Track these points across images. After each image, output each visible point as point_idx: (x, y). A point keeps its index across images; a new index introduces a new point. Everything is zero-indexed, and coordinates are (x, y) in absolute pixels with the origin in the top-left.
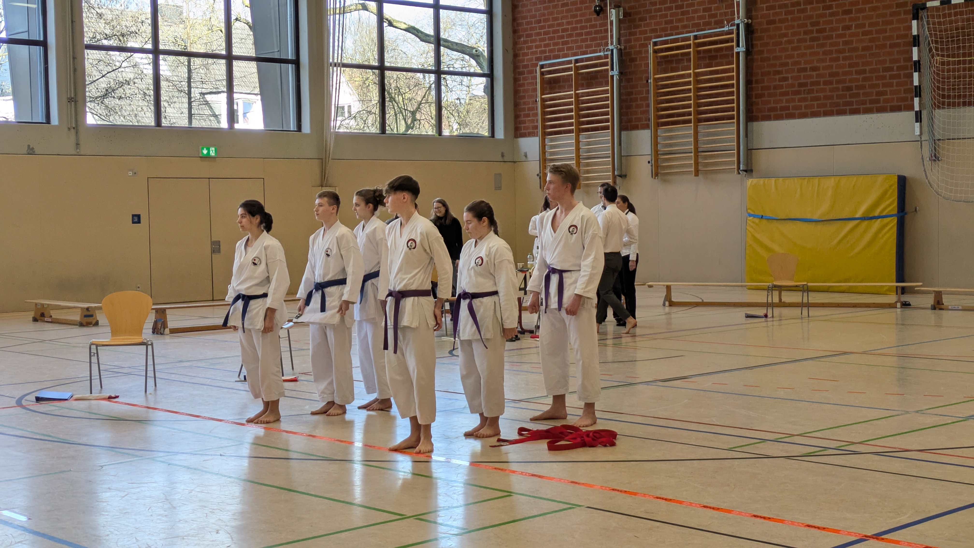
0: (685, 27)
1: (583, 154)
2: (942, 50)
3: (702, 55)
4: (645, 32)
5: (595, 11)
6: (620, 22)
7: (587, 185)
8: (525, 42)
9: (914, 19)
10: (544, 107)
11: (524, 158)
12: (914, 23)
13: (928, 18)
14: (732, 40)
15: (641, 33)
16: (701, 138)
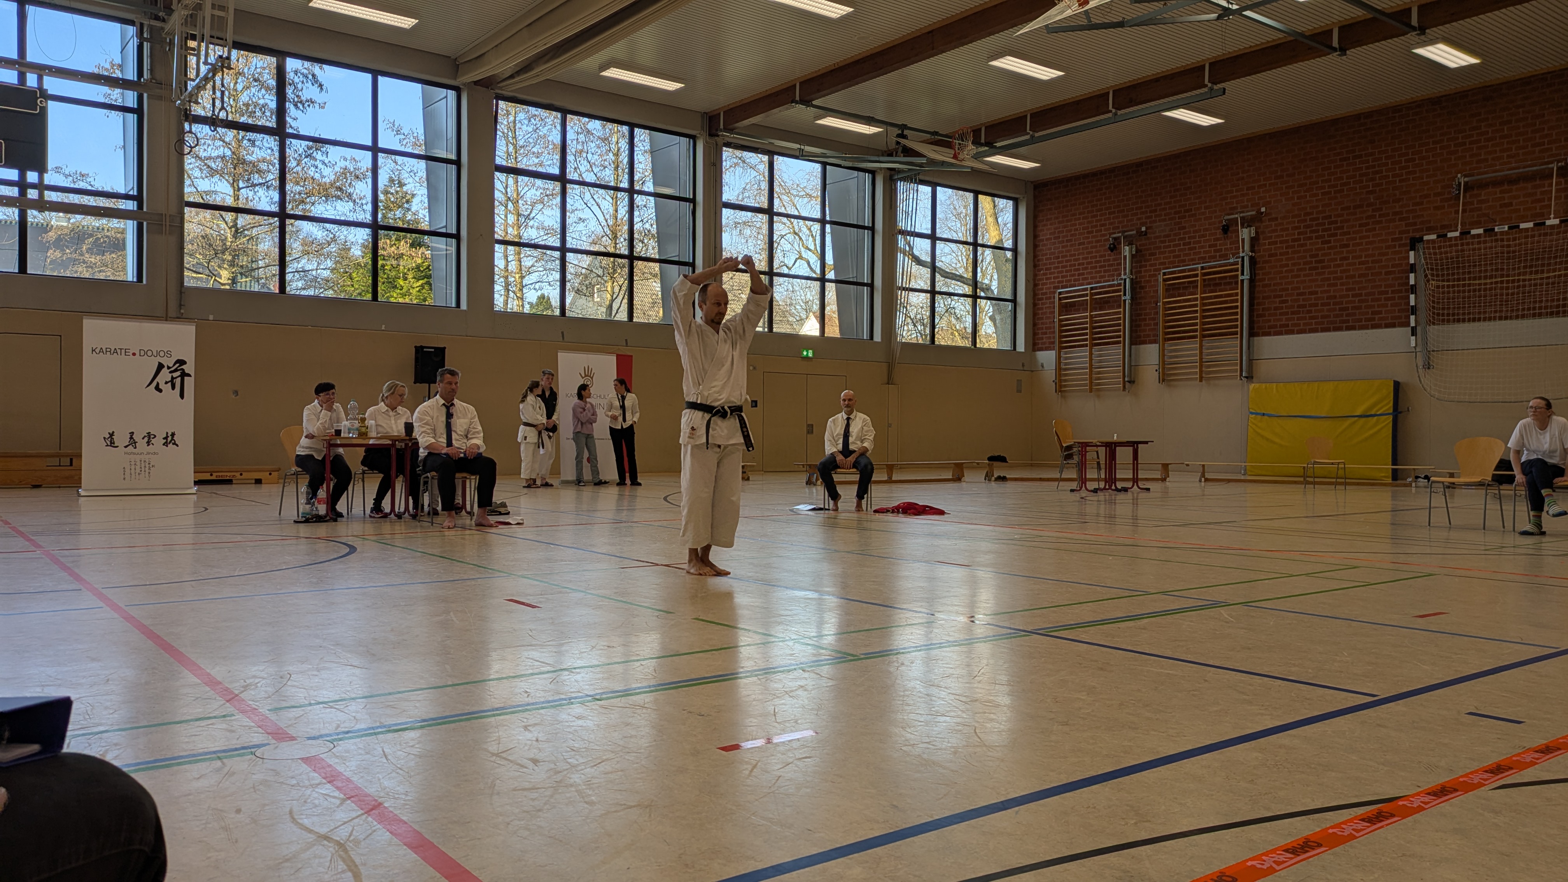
0: (1193, 260)
1: (1095, 364)
2: (1438, 276)
3: (1207, 283)
4: (1155, 265)
5: (1110, 248)
6: (1133, 256)
7: (1098, 390)
8: (1044, 274)
9: (1411, 250)
10: (1061, 326)
11: (1041, 368)
12: (1412, 253)
13: (1424, 249)
14: (1237, 270)
15: (1151, 265)
16: (1205, 351)
